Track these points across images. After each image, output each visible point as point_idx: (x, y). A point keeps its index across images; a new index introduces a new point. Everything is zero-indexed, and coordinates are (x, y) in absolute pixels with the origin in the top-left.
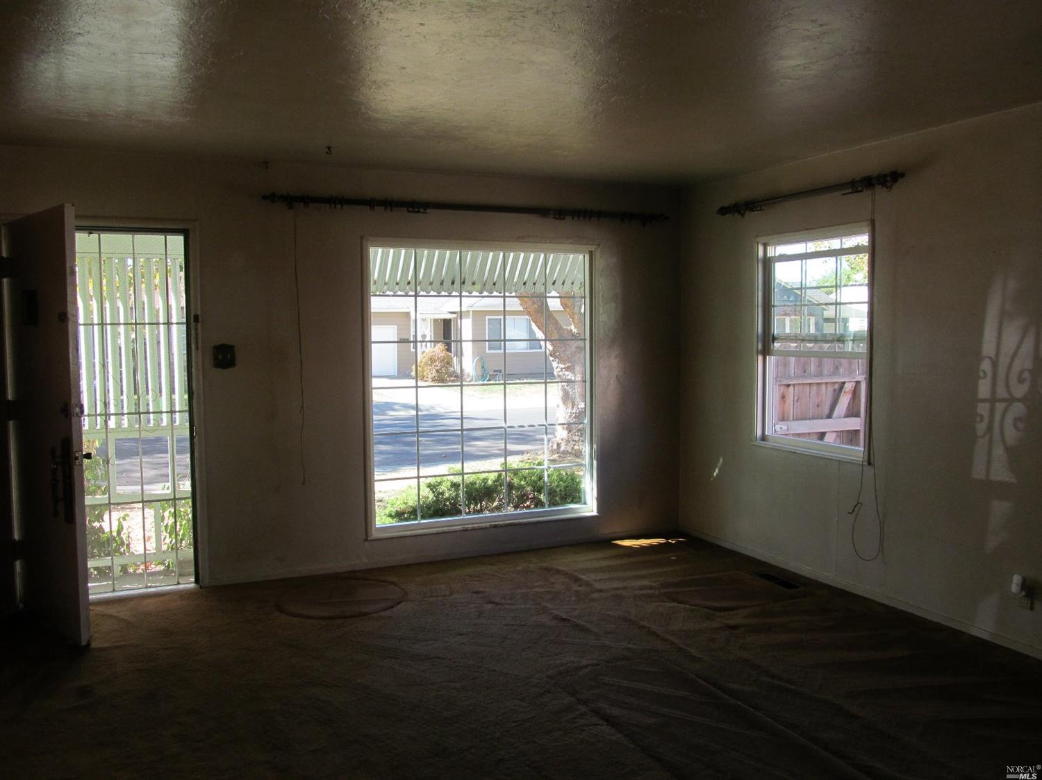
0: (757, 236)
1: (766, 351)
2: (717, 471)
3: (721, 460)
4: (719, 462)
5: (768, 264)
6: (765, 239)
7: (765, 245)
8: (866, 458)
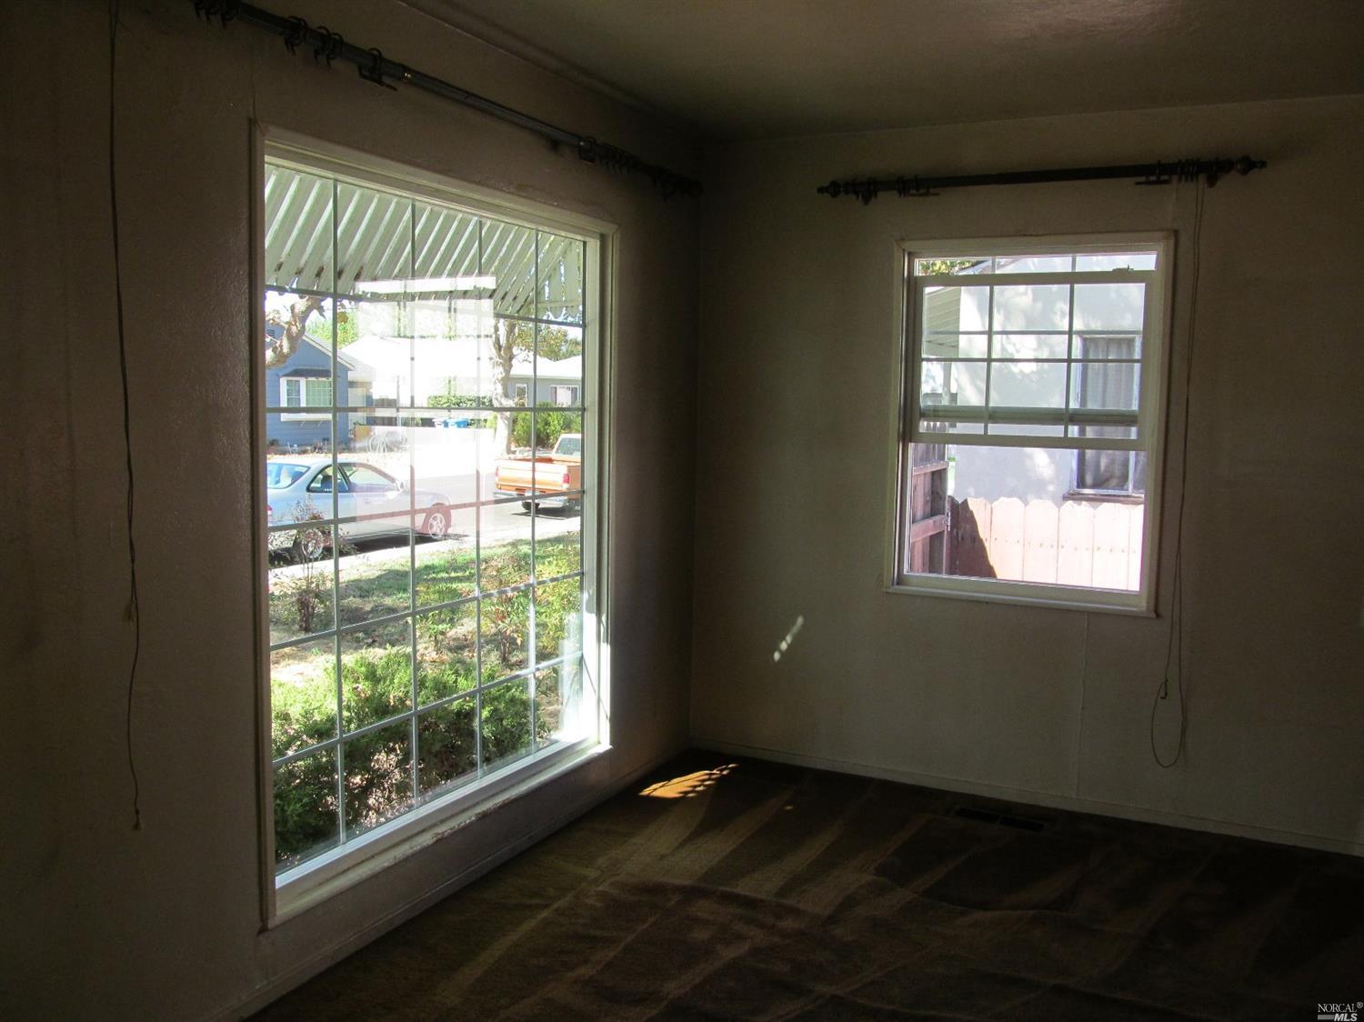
0: (903, 239)
1: (908, 434)
2: (789, 638)
3: (800, 620)
4: (794, 623)
5: (914, 288)
6: (908, 245)
7: (912, 255)
8: (1152, 608)
